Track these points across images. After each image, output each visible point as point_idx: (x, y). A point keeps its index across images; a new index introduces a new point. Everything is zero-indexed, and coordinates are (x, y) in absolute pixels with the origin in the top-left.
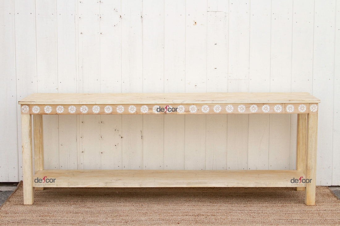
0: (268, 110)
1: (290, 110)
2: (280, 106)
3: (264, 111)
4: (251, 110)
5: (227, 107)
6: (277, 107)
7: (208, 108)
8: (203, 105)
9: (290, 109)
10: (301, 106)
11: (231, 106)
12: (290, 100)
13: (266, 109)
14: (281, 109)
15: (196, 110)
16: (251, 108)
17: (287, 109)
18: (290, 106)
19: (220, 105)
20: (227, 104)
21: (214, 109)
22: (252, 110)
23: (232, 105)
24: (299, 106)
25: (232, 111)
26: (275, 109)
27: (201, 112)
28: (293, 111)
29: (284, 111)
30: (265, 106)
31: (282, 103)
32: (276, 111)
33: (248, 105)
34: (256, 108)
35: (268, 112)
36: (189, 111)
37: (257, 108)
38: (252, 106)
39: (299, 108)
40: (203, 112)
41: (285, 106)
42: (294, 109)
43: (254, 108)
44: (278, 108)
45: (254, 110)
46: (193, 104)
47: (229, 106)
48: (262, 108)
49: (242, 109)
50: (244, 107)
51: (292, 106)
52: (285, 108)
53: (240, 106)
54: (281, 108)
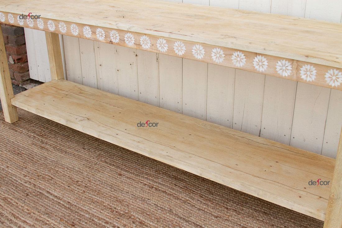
0: (265, 67)
1: (307, 77)
2: (288, 64)
3: (257, 67)
4: (234, 61)
5: (194, 48)
6: (281, 65)
7: (166, 45)
8: (158, 38)
9: (308, 73)
10: (331, 71)
11: (201, 48)
12: (307, 56)
13: (260, 64)
14: (290, 71)
15: (149, 45)
16: (233, 57)
17: (302, 72)
18: (308, 67)
19: (183, 43)
20: (193, 43)
21: (175, 48)
22: (236, 61)
23: (203, 46)
24: (327, 72)
25: (202, 57)
26: (278, 68)
27: (157, 50)
28: (313, 79)
29: (295, 76)
30: (259, 57)
31: (293, 60)
32: (280, 72)
33: (229, 51)
34: (242, 59)
35: (263, 70)
36: (140, 45)
37: (245, 60)
38: (236, 54)
39: (327, 75)
40: (159, 51)
41: (298, 65)
42: (316, 76)
43: (239, 59)
44: (284, 68)
45: (239, 61)
46: (145, 34)
47: (198, 46)
48: (253, 61)
49: (218, 55)
50: (222, 52)
51: (313, 68)
52: (298, 69)
53: (214, 50)
54: (289, 68)
